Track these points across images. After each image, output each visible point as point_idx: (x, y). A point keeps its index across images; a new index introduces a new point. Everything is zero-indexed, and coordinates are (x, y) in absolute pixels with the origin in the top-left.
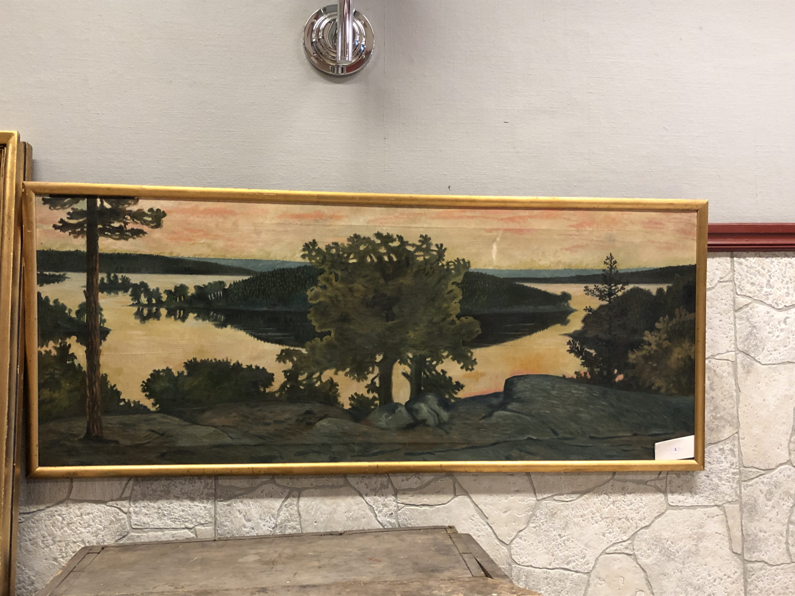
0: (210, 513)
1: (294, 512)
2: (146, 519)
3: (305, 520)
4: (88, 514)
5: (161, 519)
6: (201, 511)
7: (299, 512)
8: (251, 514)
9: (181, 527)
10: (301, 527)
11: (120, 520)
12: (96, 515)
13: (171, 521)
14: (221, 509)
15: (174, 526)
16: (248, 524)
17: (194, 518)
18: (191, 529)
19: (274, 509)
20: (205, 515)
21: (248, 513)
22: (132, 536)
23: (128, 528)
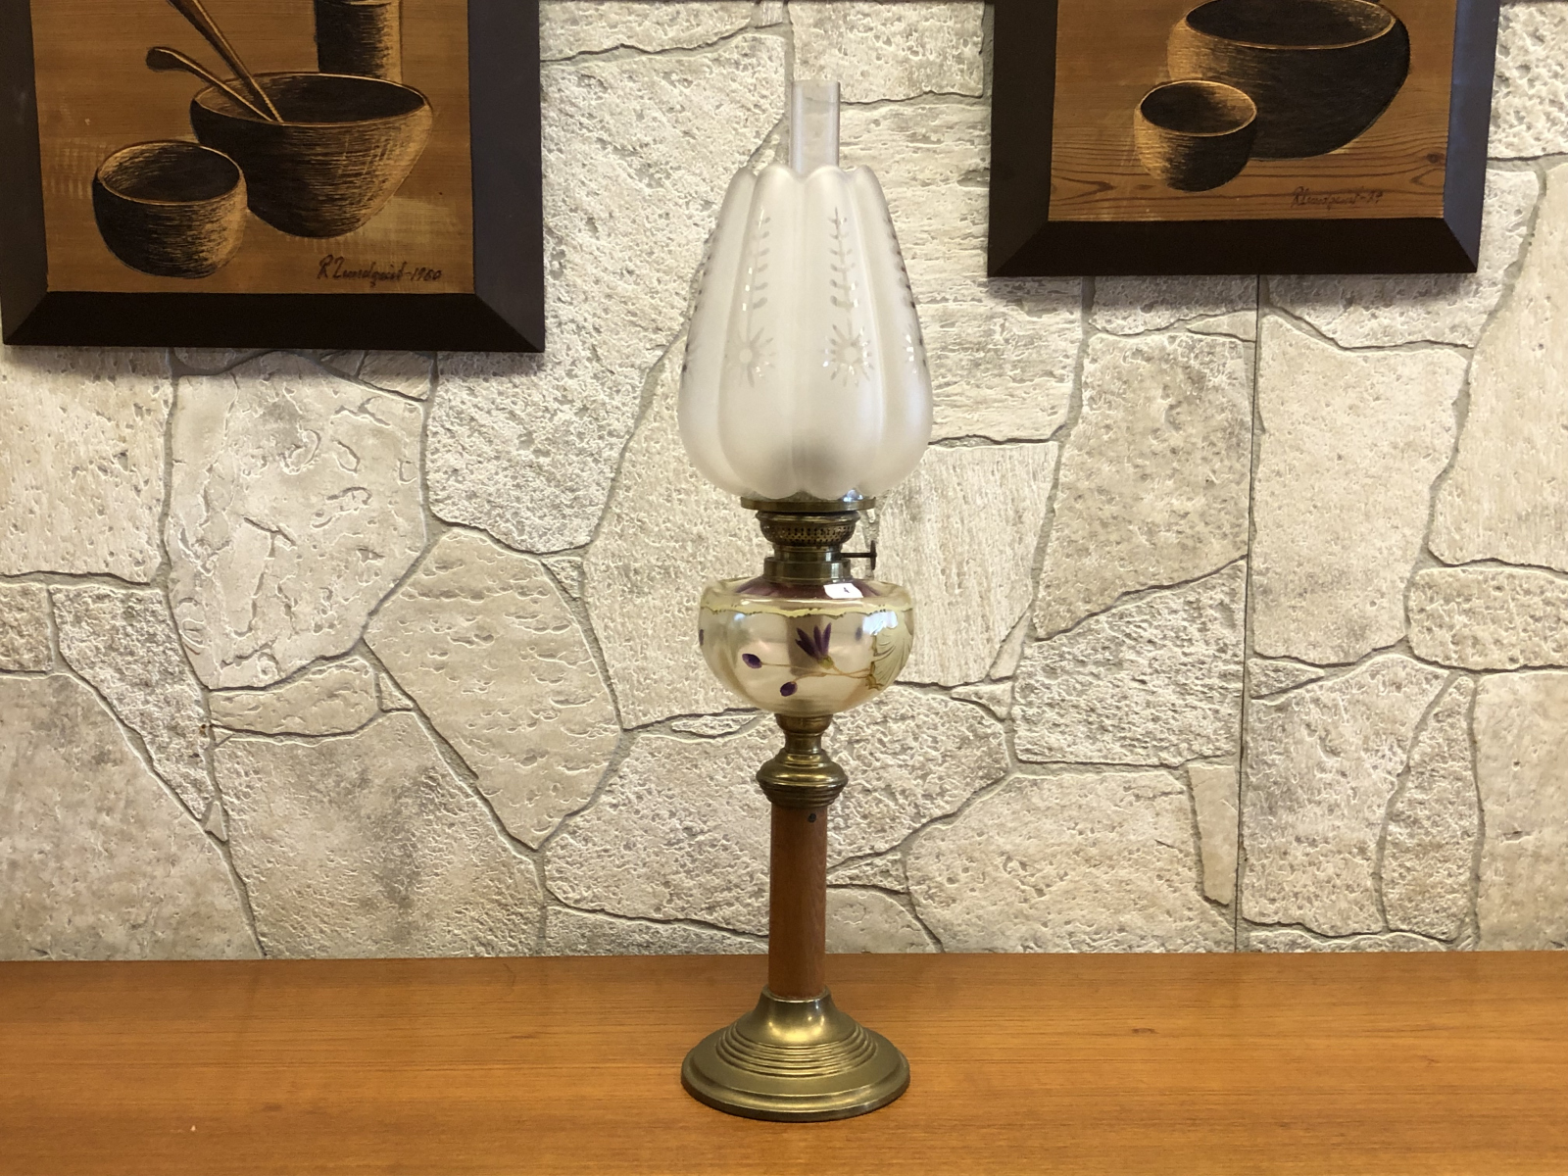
0: (1228, 730)
1: (1461, 734)
2: (1054, 739)
3: (1488, 758)
4: (903, 718)
5: (1095, 740)
6: (1205, 723)
7: (1471, 733)
8: (1341, 736)
9: (1149, 762)
10: (1476, 776)
11: (987, 736)
12: (925, 722)
13: (1122, 746)
14: (1260, 721)
15: (1129, 760)
16: (1331, 762)
17: (1185, 740)
18: (1176, 768)
19: (1403, 725)
20: (1215, 731)
21: (1333, 735)
22: (1020, 781)
23: (1008, 760)
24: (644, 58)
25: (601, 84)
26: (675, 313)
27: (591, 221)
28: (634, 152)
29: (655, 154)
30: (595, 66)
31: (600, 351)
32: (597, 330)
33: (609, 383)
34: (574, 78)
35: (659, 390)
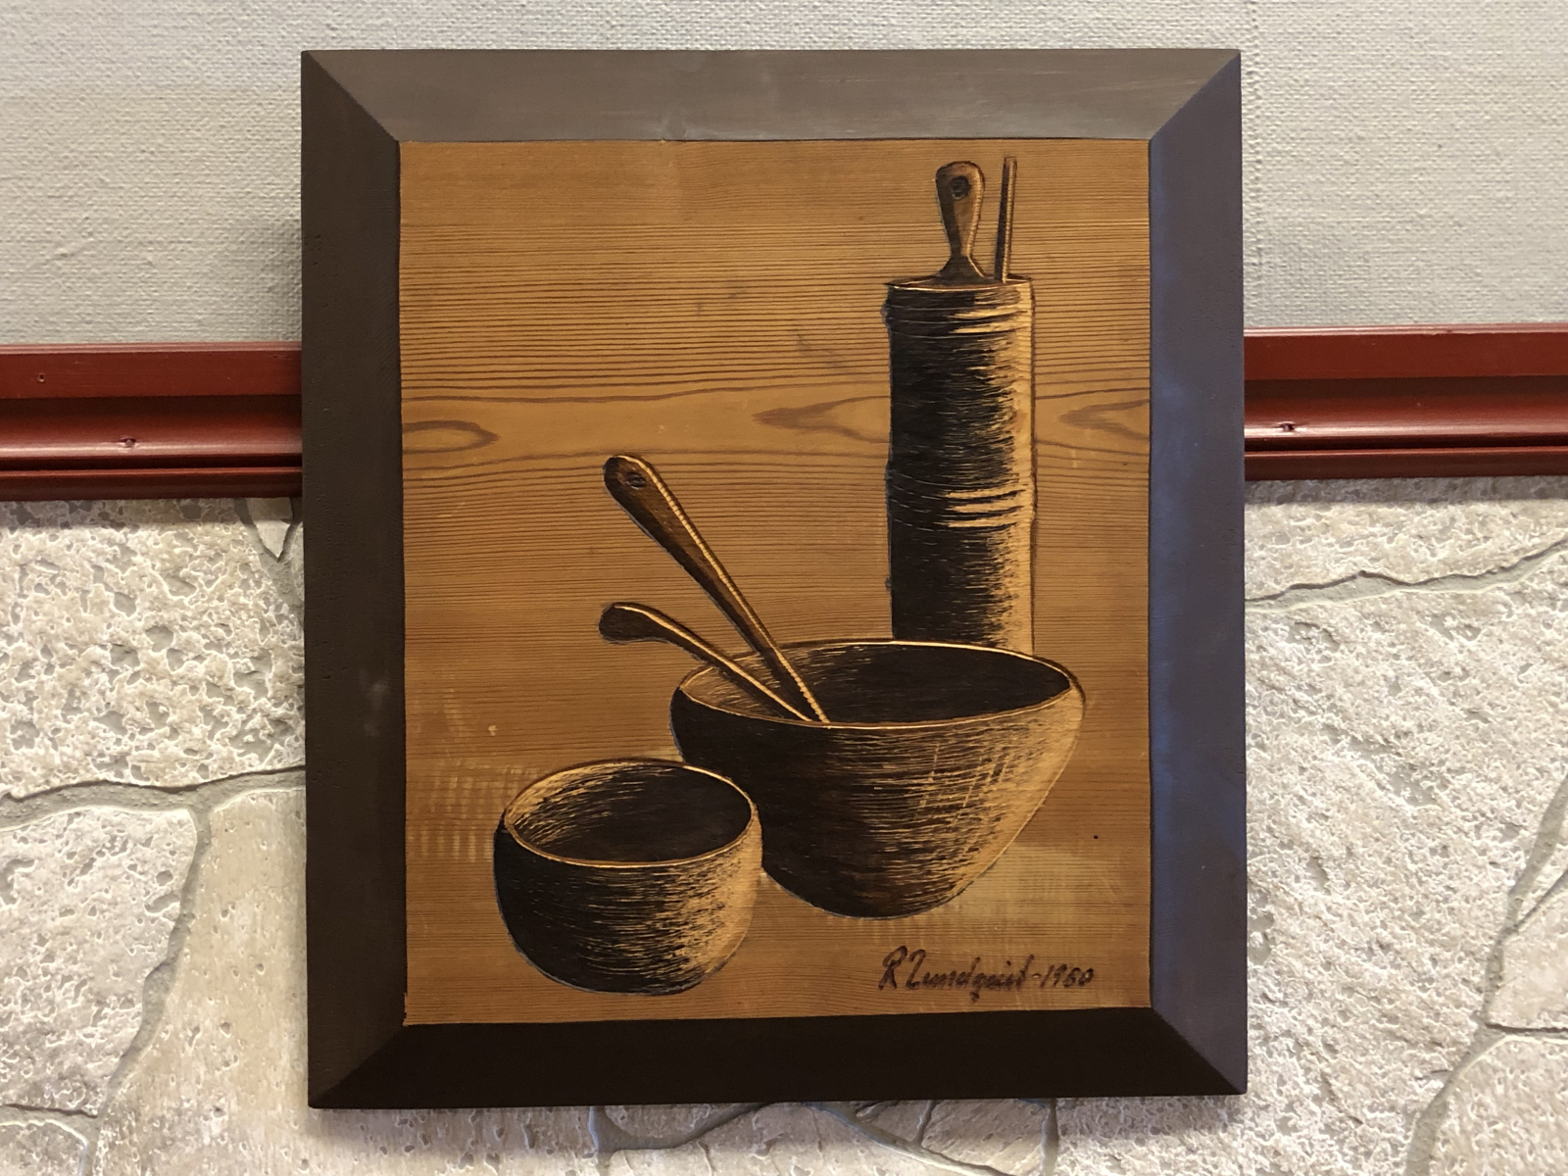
24: (1398, 592)
25: (1328, 635)
26: (1463, 1014)
27: (1316, 863)
28: (1387, 746)
29: (1421, 748)
30: (1315, 606)
31: (1335, 1084)
32: (1331, 1049)
33: (1353, 1140)
34: (1283, 628)
35: (1441, 1150)
